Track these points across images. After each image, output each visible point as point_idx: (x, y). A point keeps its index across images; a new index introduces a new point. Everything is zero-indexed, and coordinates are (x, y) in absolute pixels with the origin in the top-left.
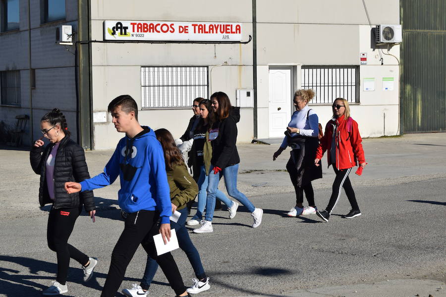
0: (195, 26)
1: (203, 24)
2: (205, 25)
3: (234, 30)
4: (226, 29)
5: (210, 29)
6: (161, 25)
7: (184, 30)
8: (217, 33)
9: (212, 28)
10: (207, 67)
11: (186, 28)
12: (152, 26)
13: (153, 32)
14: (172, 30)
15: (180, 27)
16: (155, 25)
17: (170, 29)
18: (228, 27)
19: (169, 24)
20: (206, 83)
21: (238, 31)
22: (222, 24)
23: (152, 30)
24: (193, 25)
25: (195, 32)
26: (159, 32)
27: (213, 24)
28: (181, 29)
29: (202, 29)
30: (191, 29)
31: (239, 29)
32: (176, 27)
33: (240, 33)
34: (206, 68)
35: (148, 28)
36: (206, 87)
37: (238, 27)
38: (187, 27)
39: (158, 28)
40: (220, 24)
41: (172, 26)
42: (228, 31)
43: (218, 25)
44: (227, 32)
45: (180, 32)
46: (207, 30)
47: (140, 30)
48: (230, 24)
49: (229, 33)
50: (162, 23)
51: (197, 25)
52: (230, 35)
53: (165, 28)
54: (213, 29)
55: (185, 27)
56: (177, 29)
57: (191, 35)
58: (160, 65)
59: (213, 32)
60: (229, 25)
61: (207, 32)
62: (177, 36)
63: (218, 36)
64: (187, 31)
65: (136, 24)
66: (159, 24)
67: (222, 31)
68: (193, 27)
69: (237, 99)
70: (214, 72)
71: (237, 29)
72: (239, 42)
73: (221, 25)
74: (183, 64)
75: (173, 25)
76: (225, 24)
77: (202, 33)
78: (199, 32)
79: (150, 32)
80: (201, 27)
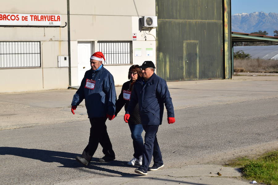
0: (32, 16)
1: (37, 15)
2: (38, 16)
3: (56, 19)
4: (51, 18)
5: (41, 18)
6: (10, 16)
7: (25, 19)
8: (45, 20)
9: (42, 18)
10: (40, 42)
11: (27, 18)
12: (5, 16)
13: (6, 20)
14: (18, 19)
15: (22, 17)
16: (7, 16)
17: (16, 18)
18: (52, 17)
19: (15, 15)
20: (39, 52)
22: (49, 15)
23: (5, 19)
24: (30, 16)
25: (32, 20)
26: (9, 20)
27: (43, 15)
28: (23, 19)
29: (36, 18)
30: (29, 18)
31: (59, 19)
32: (20, 17)
33: (60, 21)
34: (39, 43)
35: (3, 17)
36: (39, 54)
37: (59, 17)
38: (27, 17)
39: (9, 18)
40: (47, 15)
42: (52, 19)
43: (46, 16)
44: (52, 20)
45: (23, 20)
48: (54, 15)
49: (53, 21)
50: (11, 15)
51: (33, 16)
52: (54, 22)
53: (13, 18)
54: (43, 18)
55: (26, 17)
56: (20, 19)
57: (30, 22)
59: (43, 20)
60: (53, 16)
61: (40, 20)
62: (21, 23)
63: (46, 23)
64: (27, 19)
66: (9, 15)
67: (49, 19)
68: (31, 17)
69: (58, 62)
70: (44, 45)
71: (58, 18)
72: (59, 27)
73: (48, 16)
74: (25, 40)
75: (18, 15)
76: (51, 15)
77: (36, 20)
78: (34, 20)
79: (4, 20)
80: (35, 17)
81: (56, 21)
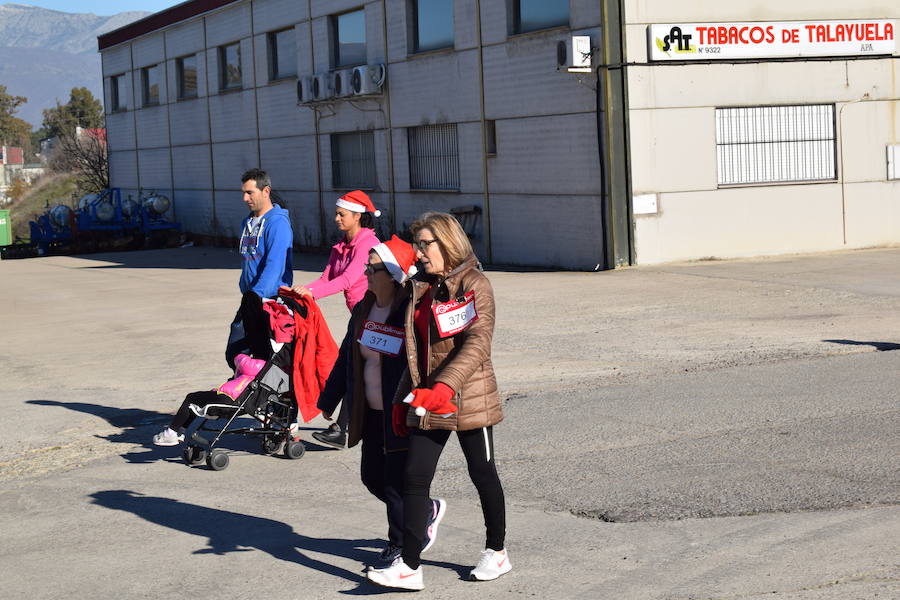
0: (810, 28)
1: (825, 24)
2: (828, 27)
3: (881, 33)
4: (866, 32)
5: (838, 33)
6: (750, 29)
7: (792, 36)
8: (850, 39)
9: (841, 31)
10: (834, 105)
11: (796, 33)
12: (733, 32)
13: (736, 42)
14: (770, 38)
15: (784, 31)
16: (739, 30)
17: (767, 36)
18: (870, 29)
19: (764, 26)
20: (832, 136)
21: (889, 35)
22: (860, 23)
23: (733, 39)
24: (807, 27)
25: (811, 41)
26: (747, 42)
27: (843, 23)
28: (787, 36)
29: (823, 34)
30: (803, 34)
31: (891, 32)
32: (777, 32)
33: (892, 38)
34: (830, 107)
35: (728, 35)
36: (832, 142)
37: (888, 28)
38: (797, 31)
39: (746, 35)
40: (855, 23)
41: (770, 31)
42: (870, 36)
43: (852, 26)
44: (868, 39)
45: (784, 41)
46: (833, 35)
47: (712, 39)
48: (874, 22)
49: (872, 39)
50: (751, 26)
51: (814, 27)
52: (874, 43)
53: (757, 35)
54: (843, 33)
55: (794, 31)
56: (778, 36)
57: (805, 46)
58: (750, 103)
59: (843, 40)
60: (872, 25)
61: (833, 40)
62: (779, 49)
63: (852, 46)
64: (796, 39)
65: (705, 29)
66: (746, 28)
67: (860, 35)
68: (808, 30)
69: (888, 163)
70: (846, 115)
71: (886, 32)
72: (889, 56)
73: (857, 26)
74: (790, 101)
75: (771, 28)
76: (865, 22)
77: (824, 40)
78: (818, 40)
79: (731, 42)
80: (821, 30)
81: (881, 38)
